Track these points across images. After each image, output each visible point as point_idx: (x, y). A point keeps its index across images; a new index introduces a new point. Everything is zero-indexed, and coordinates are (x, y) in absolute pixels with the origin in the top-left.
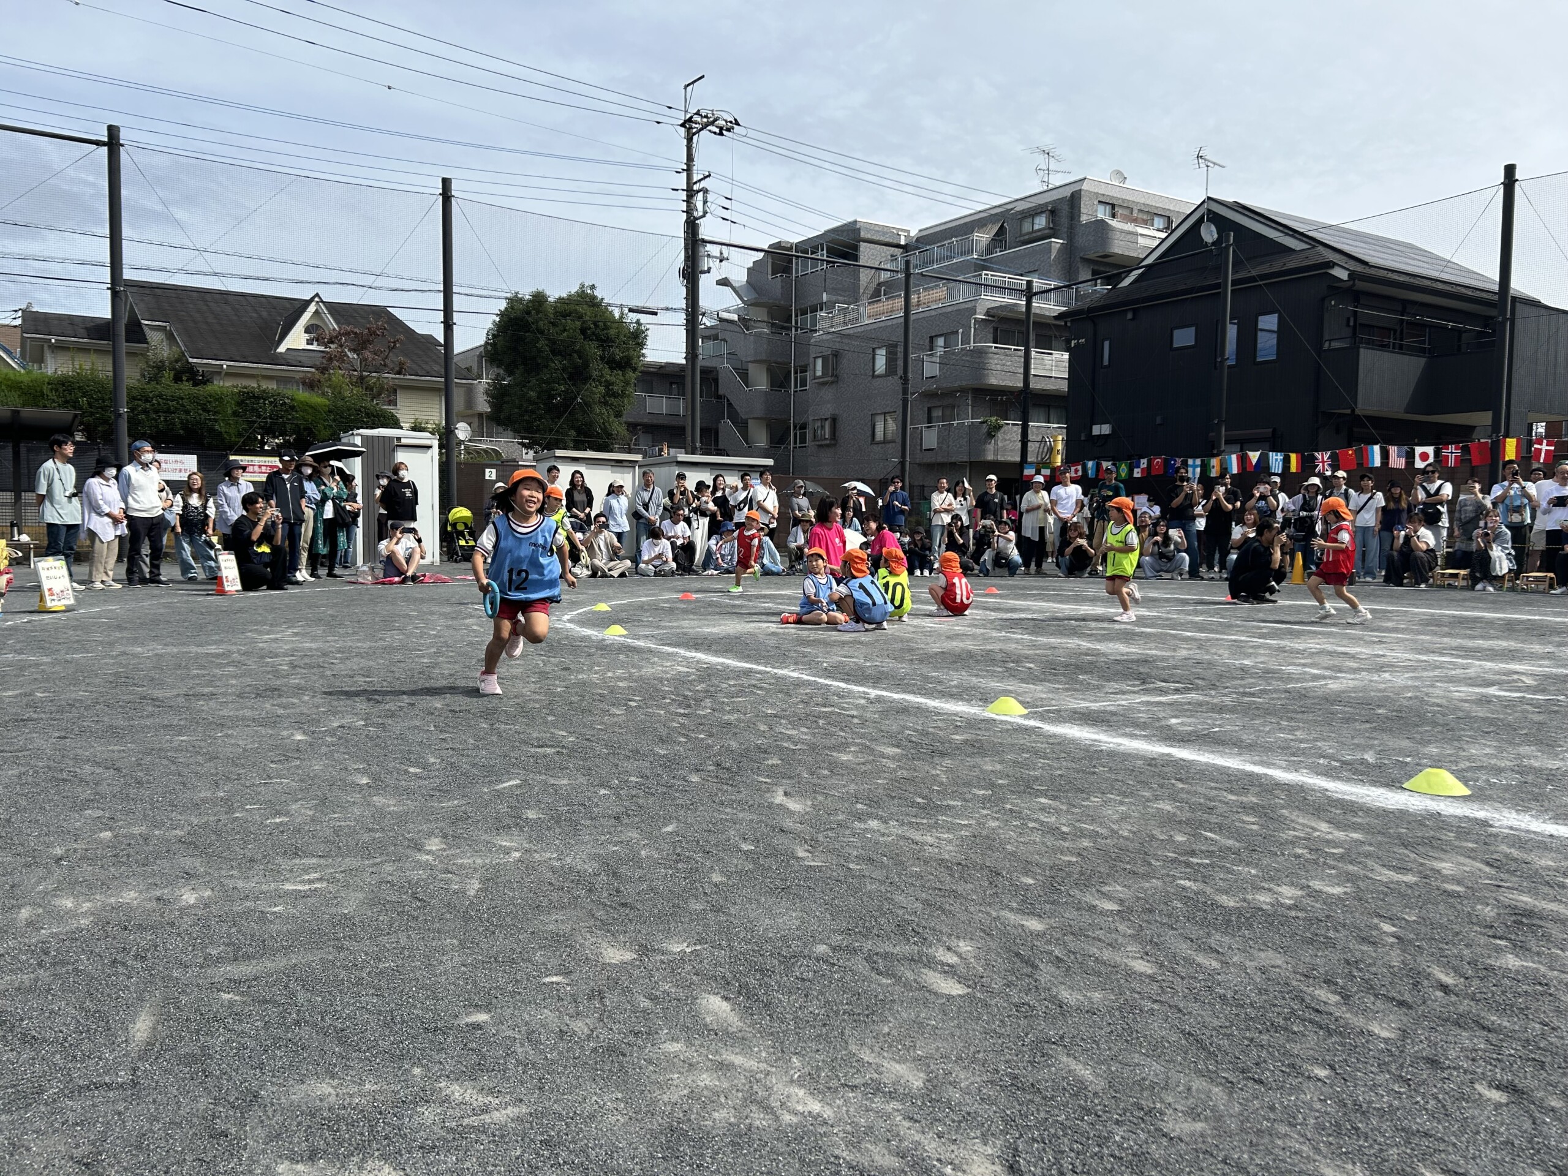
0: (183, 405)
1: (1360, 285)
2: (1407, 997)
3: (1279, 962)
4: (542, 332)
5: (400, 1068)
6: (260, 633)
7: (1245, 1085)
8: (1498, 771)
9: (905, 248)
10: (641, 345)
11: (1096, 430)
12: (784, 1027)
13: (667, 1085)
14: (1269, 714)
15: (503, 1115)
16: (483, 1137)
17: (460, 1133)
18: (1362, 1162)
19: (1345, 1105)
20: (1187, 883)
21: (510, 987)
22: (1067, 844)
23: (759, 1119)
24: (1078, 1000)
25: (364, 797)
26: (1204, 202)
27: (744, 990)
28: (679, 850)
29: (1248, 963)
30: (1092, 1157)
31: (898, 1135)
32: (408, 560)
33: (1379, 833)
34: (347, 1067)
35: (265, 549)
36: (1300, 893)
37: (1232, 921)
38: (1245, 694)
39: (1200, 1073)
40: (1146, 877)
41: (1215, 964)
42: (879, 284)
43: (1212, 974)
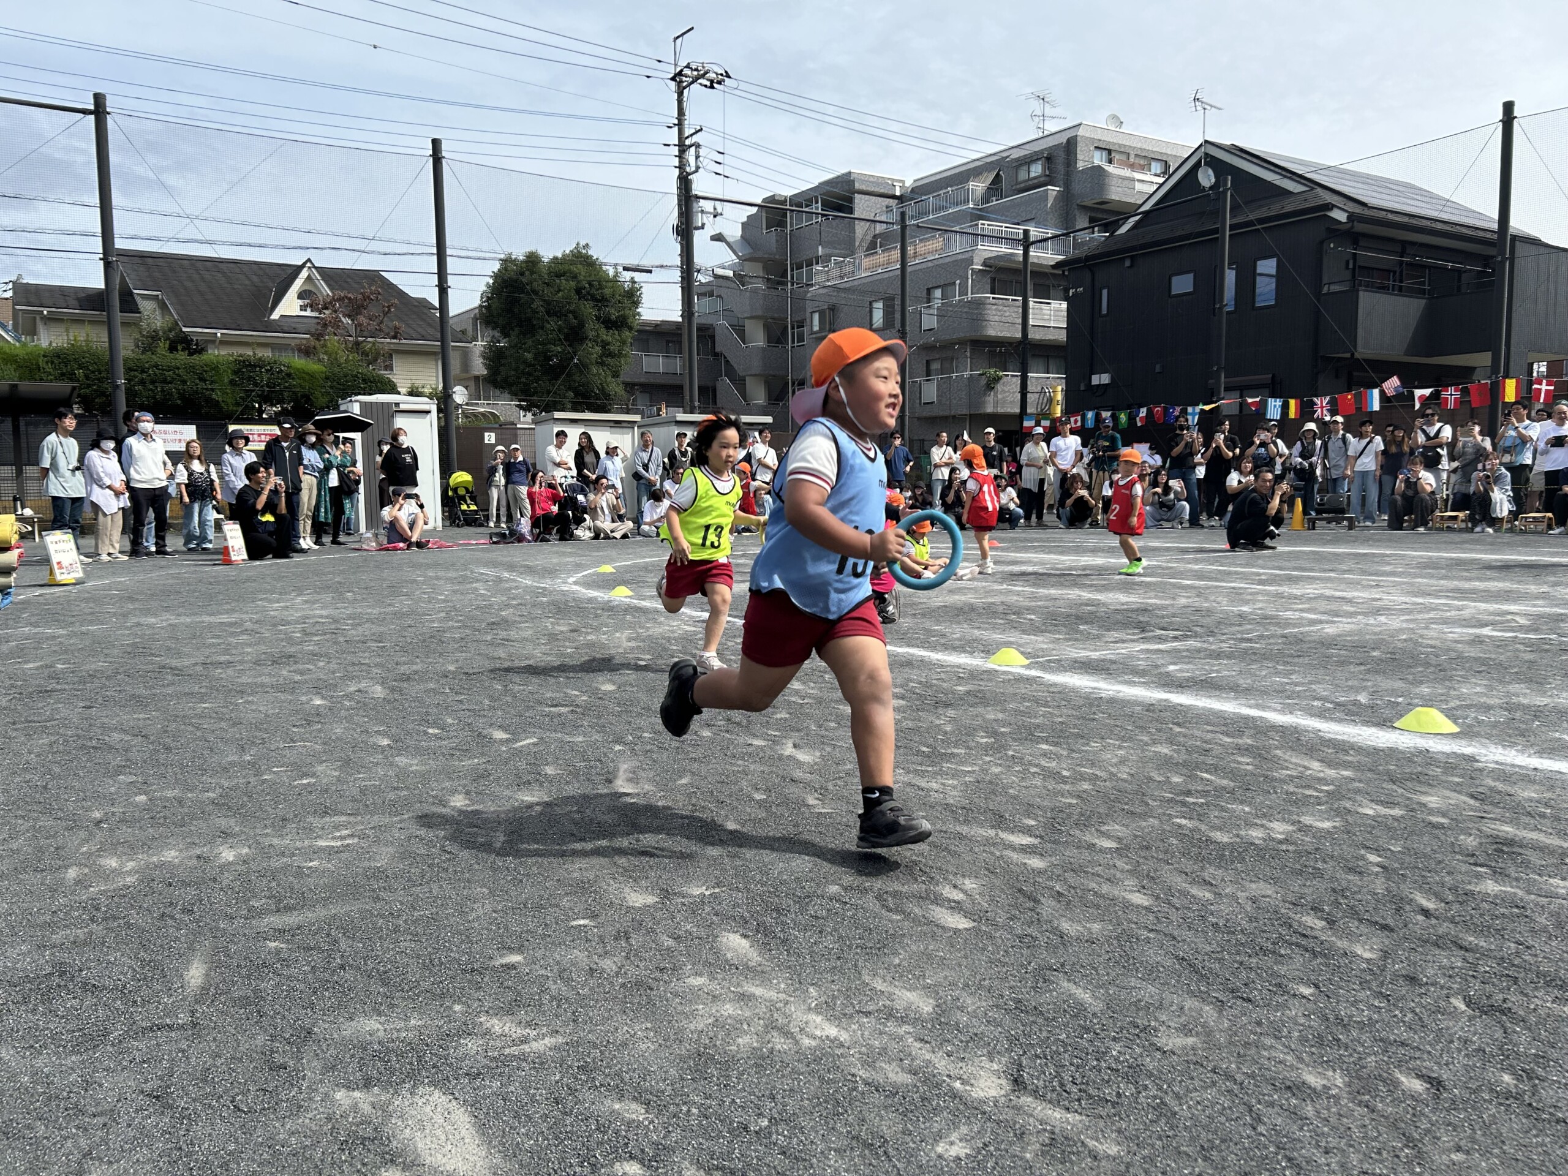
0: (179, 375)
1: (1359, 227)
2: (1390, 921)
3: (1270, 892)
4: (535, 292)
5: (441, 1006)
6: (270, 601)
7: (1235, 1003)
8: (1488, 708)
9: (901, 199)
10: (636, 303)
11: (1096, 380)
12: (801, 961)
13: (691, 1015)
14: (1266, 659)
15: (542, 1045)
16: (524, 1064)
17: (503, 1061)
18: (1342, 1069)
19: (1327, 1019)
20: (1183, 822)
21: (540, 931)
22: (1067, 787)
23: (780, 1043)
24: (1078, 931)
25: (386, 757)
26: (1201, 145)
27: (762, 929)
28: (694, 801)
29: (1239, 894)
30: (1090, 1070)
31: (910, 1055)
32: (412, 526)
33: (1370, 770)
34: (392, 1006)
35: (269, 518)
36: (1291, 828)
37: (1224, 856)
38: (1243, 640)
39: (1192, 994)
40: (1143, 816)
41: (1208, 895)
42: (875, 237)
43: (1205, 904)
